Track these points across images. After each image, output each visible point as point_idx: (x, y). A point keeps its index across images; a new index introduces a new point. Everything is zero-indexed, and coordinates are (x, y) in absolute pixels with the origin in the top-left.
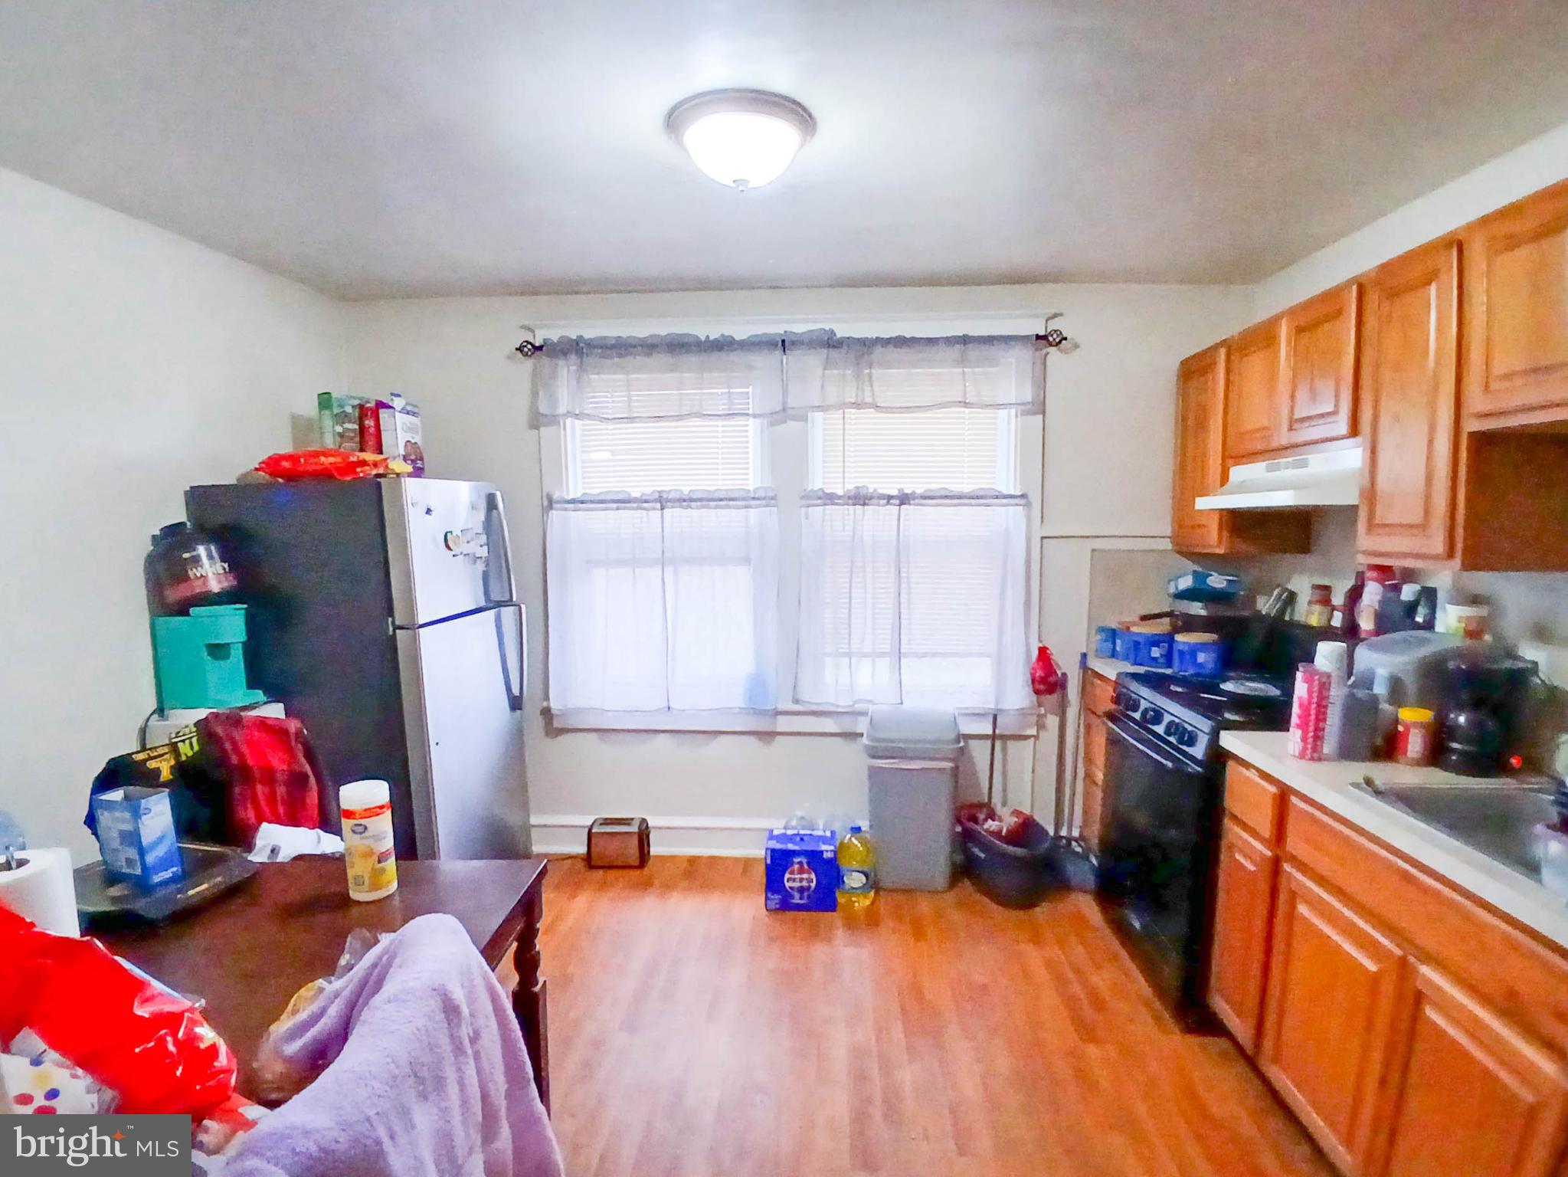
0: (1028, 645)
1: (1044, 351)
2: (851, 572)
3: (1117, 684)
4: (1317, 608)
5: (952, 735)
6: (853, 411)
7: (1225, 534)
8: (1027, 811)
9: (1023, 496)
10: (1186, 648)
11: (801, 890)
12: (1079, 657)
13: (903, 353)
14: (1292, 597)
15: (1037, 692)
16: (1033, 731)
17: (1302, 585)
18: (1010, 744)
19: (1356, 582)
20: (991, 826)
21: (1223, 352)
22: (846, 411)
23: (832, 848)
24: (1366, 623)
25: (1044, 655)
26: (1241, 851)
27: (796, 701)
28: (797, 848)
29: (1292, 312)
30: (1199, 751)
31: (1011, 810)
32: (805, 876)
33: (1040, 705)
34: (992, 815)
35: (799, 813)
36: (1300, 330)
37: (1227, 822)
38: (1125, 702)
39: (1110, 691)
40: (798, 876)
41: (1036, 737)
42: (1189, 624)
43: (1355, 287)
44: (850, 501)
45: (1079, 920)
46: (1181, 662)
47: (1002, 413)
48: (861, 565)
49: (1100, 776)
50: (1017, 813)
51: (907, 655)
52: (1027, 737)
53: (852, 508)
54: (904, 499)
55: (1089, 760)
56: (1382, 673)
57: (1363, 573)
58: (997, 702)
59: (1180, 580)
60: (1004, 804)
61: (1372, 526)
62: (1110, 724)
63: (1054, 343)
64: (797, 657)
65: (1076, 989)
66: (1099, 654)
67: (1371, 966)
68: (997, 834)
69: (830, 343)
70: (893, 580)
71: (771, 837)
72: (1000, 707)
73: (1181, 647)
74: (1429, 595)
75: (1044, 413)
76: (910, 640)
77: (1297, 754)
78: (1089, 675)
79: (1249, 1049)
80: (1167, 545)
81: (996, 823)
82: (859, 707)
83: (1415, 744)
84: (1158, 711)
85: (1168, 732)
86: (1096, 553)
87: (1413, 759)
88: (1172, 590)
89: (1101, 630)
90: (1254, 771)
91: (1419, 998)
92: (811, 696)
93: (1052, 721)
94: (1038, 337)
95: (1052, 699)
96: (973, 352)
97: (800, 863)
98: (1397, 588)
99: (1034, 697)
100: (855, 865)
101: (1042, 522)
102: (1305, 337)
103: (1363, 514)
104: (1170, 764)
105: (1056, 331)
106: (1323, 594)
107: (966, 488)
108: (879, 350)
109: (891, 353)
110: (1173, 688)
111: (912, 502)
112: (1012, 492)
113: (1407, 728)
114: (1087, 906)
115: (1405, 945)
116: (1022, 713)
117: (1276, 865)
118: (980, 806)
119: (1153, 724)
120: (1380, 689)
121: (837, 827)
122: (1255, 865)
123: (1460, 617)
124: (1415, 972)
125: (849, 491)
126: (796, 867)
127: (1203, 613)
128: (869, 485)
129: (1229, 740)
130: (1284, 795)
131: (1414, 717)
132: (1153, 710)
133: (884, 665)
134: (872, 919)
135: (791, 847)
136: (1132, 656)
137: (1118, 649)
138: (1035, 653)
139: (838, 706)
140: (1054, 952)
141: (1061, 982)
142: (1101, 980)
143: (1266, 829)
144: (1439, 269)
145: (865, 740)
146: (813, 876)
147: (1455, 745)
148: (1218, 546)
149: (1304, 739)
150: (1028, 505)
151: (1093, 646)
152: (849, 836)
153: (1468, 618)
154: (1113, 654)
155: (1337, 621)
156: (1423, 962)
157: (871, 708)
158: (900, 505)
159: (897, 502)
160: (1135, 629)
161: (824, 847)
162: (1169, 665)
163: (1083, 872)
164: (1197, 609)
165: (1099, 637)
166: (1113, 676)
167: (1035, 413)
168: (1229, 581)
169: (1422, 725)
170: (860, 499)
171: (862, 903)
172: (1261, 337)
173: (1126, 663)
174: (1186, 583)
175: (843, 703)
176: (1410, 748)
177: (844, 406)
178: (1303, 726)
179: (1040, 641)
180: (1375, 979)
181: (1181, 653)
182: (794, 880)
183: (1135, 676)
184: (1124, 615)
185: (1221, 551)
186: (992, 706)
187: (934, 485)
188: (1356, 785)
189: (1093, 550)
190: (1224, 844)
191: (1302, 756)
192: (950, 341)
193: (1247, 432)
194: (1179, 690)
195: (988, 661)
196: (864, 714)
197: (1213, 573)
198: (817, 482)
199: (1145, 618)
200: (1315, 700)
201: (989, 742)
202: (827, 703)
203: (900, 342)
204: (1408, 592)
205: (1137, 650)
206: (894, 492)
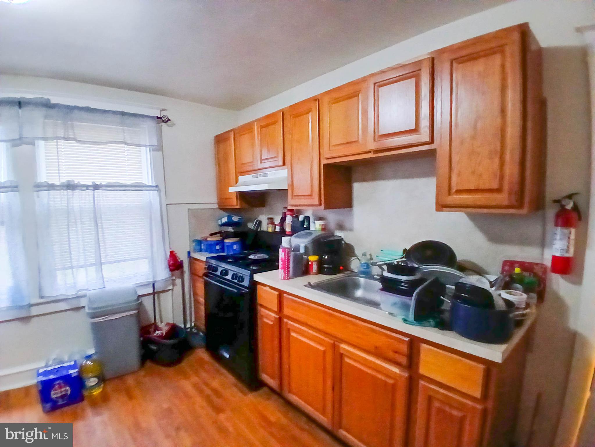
0: (165, 251)
1: (160, 124)
2: (68, 225)
3: (206, 262)
4: (271, 226)
5: (136, 297)
6: (63, 141)
7: (239, 201)
8: (172, 322)
9: (157, 186)
10: (229, 244)
11: (62, 397)
12: (187, 253)
13: (89, 116)
14: (260, 223)
15: (171, 270)
16: (171, 287)
17: (264, 218)
18: (161, 294)
19: (283, 216)
20: (158, 334)
21: (232, 133)
22: (58, 141)
23: (76, 370)
24: (288, 229)
25: (172, 254)
26: (267, 318)
27: (42, 297)
28: (55, 377)
29: (258, 120)
30: (246, 283)
31: (165, 323)
32: (63, 389)
33: (172, 275)
34: (157, 328)
35: (53, 356)
36: (262, 127)
37: (259, 308)
38: (212, 269)
39: (203, 265)
40: (59, 391)
41: (172, 289)
42: (227, 235)
43: (282, 113)
44: (64, 188)
45: (201, 361)
46: (228, 250)
47: (143, 149)
48: (74, 221)
49: (202, 300)
50: (168, 324)
51: (104, 263)
52: (169, 290)
53: (65, 191)
54: (96, 187)
55: (195, 294)
56: (302, 246)
57: (285, 213)
58: (154, 278)
59: (222, 219)
60: (162, 322)
61: (293, 196)
62: (206, 278)
63: (165, 121)
64: (39, 272)
65: (208, 392)
66: (195, 251)
67: (322, 348)
68: (161, 336)
69: (47, 105)
70: (93, 227)
71: (39, 375)
72: (155, 280)
73: (227, 244)
74: (307, 218)
75: (162, 151)
76: (106, 256)
77: (283, 278)
78: (192, 261)
79: (278, 390)
80: (216, 206)
81: (160, 332)
82: (81, 293)
83: (315, 268)
84: (226, 270)
85: (232, 278)
86: (189, 210)
87: (314, 273)
88: (220, 223)
89: (195, 241)
90: (268, 287)
91: (342, 355)
92: (50, 292)
93: (178, 281)
94: (158, 118)
95: (177, 272)
96: (129, 120)
97: (58, 384)
98: (297, 217)
99: (170, 273)
100: (90, 375)
101: (166, 198)
102: (264, 129)
103: (290, 192)
104: (236, 291)
105: (165, 116)
106: (271, 220)
107: (129, 182)
108: (76, 111)
109: (84, 115)
110: (229, 260)
111: (100, 188)
112: (150, 184)
113: (312, 263)
114: (202, 354)
115: (333, 339)
116: (166, 280)
117: (280, 320)
118: (150, 326)
119: (225, 276)
120: (302, 251)
121: (77, 357)
122: (272, 321)
123: (320, 225)
124: (339, 347)
125: (63, 183)
126: (57, 386)
127: (232, 230)
128: (75, 180)
129: (257, 277)
130: (281, 294)
131: (313, 258)
132: (224, 270)
133: (92, 270)
134: (105, 398)
135: (52, 377)
136: (209, 250)
137: (202, 248)
138: (169, 254)
139: (68, 295)
140: (195, 379)
141: (201, 392)
142: (215, 383)
143: (275, 308)
144: (311, 108)
145: (87, 310)
146: (68, 388)
147: (325, 266)
148: (237, 205)
149: (285, 273)
150: (159, 191)
151: (192, 248)
152: (85, 362)
153: (322, 225)
154: (201, 250)
155: (278, 229)
156: (340, 343)
157: (88, 293)
158: (94, 190)
159: (92, 188)
160: (209, 239)
161: (71, 372)
162: (223, 251)
163: (199, 340)
164: (230, 229)
165: (194, 244)
166: (204, 259)
167: (158, 150)
168: (239, 218)
169: (315, 261)
170: (70, 186)
171: (96, 392)
172: (247, 128)
173: (207, 253)
174: (225, 220)
175: (71, 293)
176: (313, 269)
177: (57, 138)
178: (284, 268)
179: (170, 249)
180: (324, 352)
181: (228, 246)
182: (57, 393)
183: (213, 258)
184: (204, 233)
185: (238, 207)
186: (151, 280)
187: (112, 181)
188: (305, 286)
189: (188, 209)
190: (259, 316)
191: (284, 279)
192: (115, 113)
193: (244, 164)
194: (231, 260)
195: (147, 261)
196: (84, 296)
197: (233, 216)
198: (43, 178)
199: (212, 235)
200: (287, 258)
201: (152, 296)
202: (61, 295)
203: (88, 110)
204: (301, 218)
205: (210, 248)
206: (90, 184)
